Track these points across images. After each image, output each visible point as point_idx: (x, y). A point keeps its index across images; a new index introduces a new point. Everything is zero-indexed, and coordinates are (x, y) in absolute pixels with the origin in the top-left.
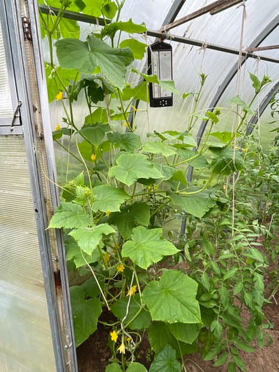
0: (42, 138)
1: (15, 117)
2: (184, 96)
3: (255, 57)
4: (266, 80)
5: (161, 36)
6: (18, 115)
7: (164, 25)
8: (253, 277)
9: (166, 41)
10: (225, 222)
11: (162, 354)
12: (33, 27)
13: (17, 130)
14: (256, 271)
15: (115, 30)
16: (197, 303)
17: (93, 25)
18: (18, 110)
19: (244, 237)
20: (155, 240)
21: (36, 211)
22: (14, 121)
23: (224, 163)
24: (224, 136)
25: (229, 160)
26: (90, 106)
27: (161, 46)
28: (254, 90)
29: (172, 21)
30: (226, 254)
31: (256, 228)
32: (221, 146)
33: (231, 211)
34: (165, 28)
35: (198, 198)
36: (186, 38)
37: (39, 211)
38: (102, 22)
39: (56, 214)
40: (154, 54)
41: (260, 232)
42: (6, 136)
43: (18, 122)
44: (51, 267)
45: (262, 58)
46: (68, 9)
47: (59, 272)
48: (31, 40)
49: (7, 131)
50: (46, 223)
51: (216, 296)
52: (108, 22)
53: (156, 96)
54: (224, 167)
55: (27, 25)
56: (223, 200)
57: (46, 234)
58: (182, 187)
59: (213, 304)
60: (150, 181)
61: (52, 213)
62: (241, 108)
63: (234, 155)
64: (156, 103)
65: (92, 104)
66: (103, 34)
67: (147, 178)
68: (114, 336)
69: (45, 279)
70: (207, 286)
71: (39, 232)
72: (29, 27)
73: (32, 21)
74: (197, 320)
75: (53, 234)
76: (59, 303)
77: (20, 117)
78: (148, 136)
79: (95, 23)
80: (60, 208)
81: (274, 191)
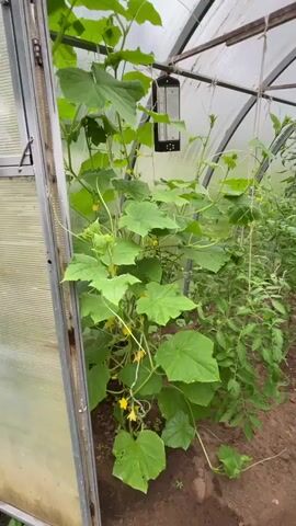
0: (54, 180)
1: (24, 156)
2: (191, 140)
3: (267, 97)
4: (287, 120)
5: (167, 69)
6: (28, 153)
7: (171, 56)
8: (271, 332)
9: (173, 75)
10: (241, 276)
11: (174, 420)
12: (44, 51)
13: (27, 171)
14: (274, 326)
15: (119, 60)
16: (214, 362)
17: (92, 53)
18: (29, 147)
19: (263, 290)
20: (171, 296)
21: (50, 262)
22: (22, 161)
23: (241, 212)
24: (239, 183)
25: (247, 208)
26: (90, 149)
27: (167, 81)
28: (274, 131)
29: (180, 53)
30: (242, 310)
31: (275, 281)
32: (238, 193)
33: (248, 265)
34: (172, 60)
35: (213, 252)
36: (194, 72)
37: (53, 262)
38: (103, 50)
39: (70, 266)
40: (160, 90)
41: (279, 284)
42: (11, 178)
43: (27, 161)
44: (65, 325)
45: (275, 99)
46: (66, 33)
47: (73, 329)
48: (41, 65)
49: (13, 172)
50: (60, 275)
51: (232, 355)
52: (111, 50)
53: (162, 139)
54: (242, 217)
55: (37, 48)
56: (238, 254)
57: (60, 288)
58: (193, 240)
59: (229, 363)
60: (166, 232)
61: (65, 266)
62: (260, 152)
63: (251, 203)
64: (161, 147)
65: (93, 146)
66: (107, 64)
67: (162, 227)
68: (123, 403)
69: (59, 339)
70: (223, 344)
71: (53, 286)
72: (40, 51)
73: (43, 43)
74: (215, 378)
75: (67, 289)
76: (74, 363)
77: (31, 156)
78: (156, 183)
79: (95, 51)
80: (74, 259)
81: (284, 247)
